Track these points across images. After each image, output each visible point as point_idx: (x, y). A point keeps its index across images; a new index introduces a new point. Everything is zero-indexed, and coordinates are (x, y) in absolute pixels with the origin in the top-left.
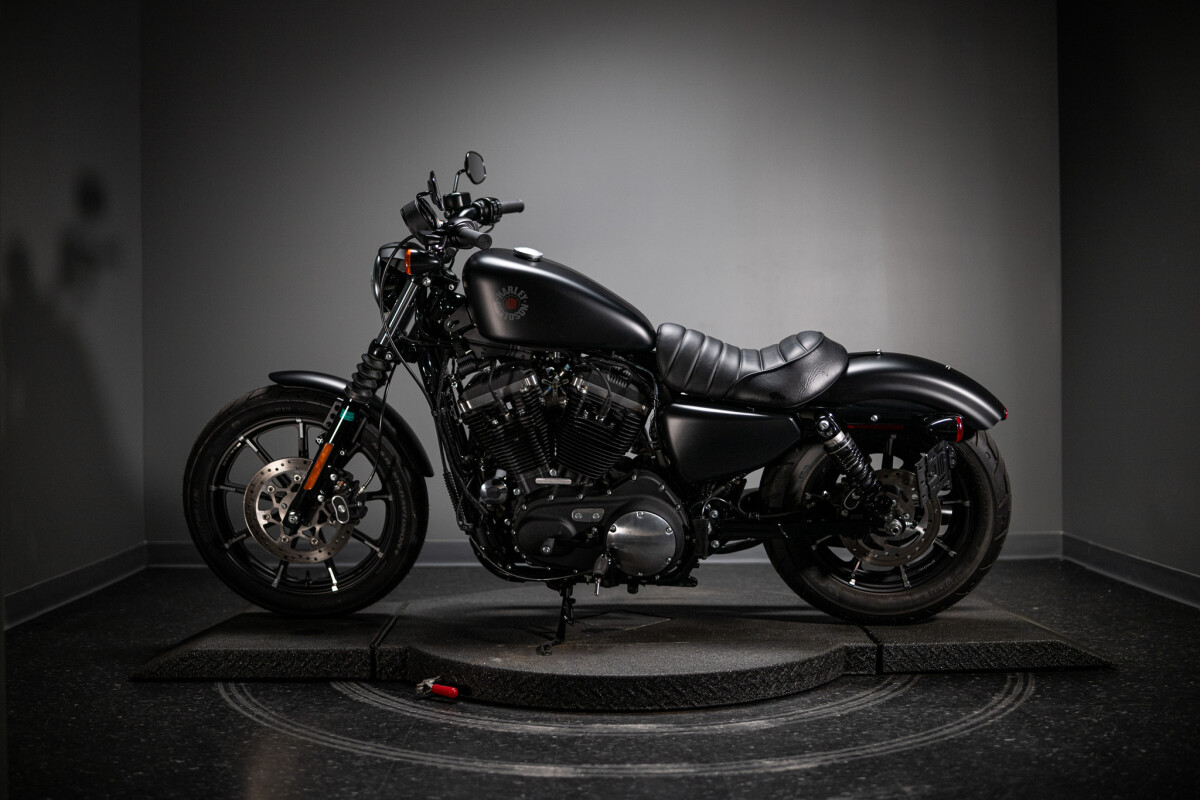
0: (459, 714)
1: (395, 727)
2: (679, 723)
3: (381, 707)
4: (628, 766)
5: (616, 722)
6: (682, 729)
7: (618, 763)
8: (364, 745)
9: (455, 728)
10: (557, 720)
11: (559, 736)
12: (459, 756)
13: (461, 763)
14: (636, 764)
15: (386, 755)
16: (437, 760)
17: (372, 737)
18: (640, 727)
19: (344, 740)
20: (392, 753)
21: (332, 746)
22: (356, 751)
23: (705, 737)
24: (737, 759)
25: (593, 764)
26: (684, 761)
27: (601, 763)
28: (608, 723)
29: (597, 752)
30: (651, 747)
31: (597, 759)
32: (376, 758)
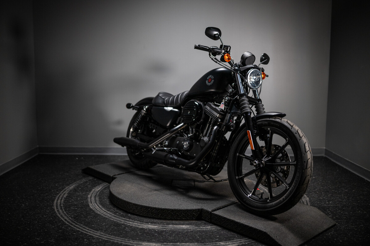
0: (128, 220)
1: (108, 225)
2: (196, 225)
3: (104, 216)
4: (178, 244)
5: (176, 224)
6: (197, 228)
7: (175, 242)
8: (97, 233)
9: (126, 226)
10: (158, 223)
11: (158, 230)
12: (126, 238)
13: (126, 241)
14: (181, 243)
15: (103, 237)
16: (119, 240)
17: (100, 229)
18: (184, 226)
19: (91, 231)
20: (105, 237)
21: (87, 233)
22: (94, 236)
23: (204, 231)
24: (213, 242)
25: (167, 243)
26: (196, 242)
27: (170, 243)
28: (174, 225)
29: (169, 237)
30: (186, 235)
31: (169, 240)
32: (100, 239)
